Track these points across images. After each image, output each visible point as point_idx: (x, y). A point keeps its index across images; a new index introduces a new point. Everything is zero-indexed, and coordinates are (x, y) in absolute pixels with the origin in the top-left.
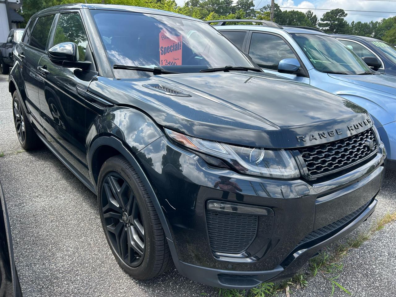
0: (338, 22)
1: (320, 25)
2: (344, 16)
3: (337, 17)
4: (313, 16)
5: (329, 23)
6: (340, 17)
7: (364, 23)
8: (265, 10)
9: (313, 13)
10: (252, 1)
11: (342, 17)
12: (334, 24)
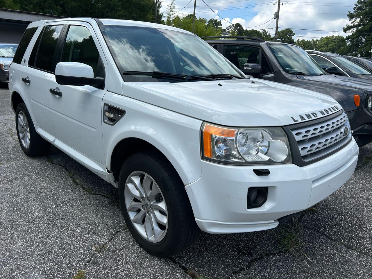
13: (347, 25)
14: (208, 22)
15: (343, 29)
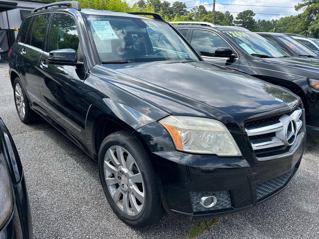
0: (249, 20)
1: (235, 22)
2: (253, 16)
3: (248, 16)
4: (230, 15)
5: (242, 21)
6: (250, 16)
7: (267, 20)
8: (195, 10)
9: (230, 13)
10: (185, 4)
11: (252, 16)
12: (246, 21)
13: (298, 3)
14: (173, 5)
15: (295, 7)
